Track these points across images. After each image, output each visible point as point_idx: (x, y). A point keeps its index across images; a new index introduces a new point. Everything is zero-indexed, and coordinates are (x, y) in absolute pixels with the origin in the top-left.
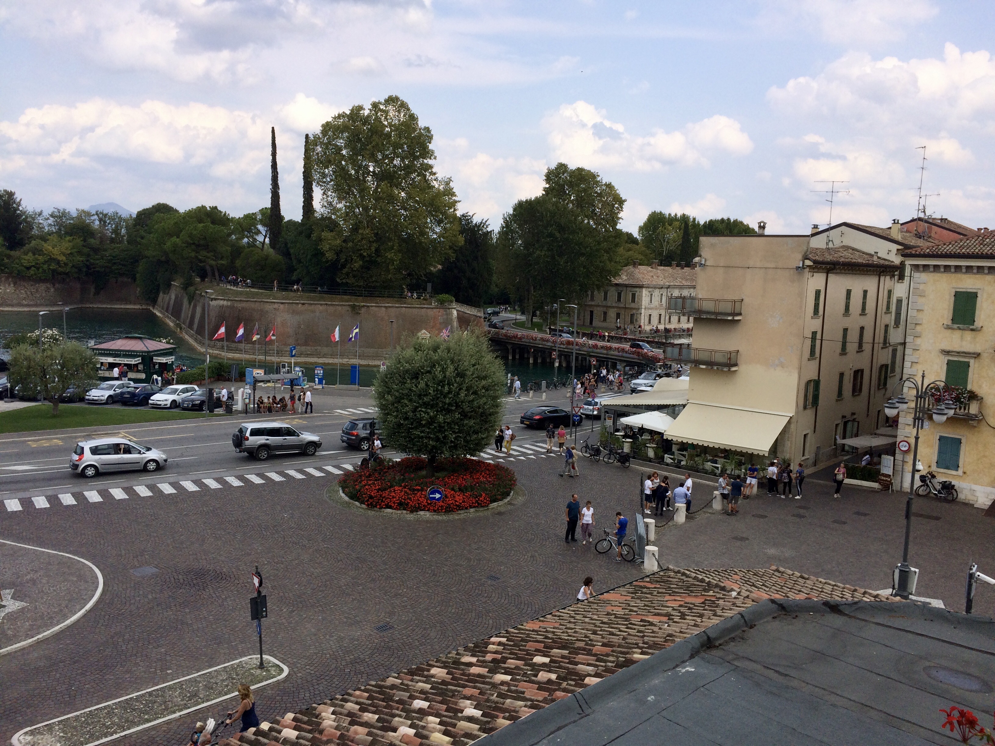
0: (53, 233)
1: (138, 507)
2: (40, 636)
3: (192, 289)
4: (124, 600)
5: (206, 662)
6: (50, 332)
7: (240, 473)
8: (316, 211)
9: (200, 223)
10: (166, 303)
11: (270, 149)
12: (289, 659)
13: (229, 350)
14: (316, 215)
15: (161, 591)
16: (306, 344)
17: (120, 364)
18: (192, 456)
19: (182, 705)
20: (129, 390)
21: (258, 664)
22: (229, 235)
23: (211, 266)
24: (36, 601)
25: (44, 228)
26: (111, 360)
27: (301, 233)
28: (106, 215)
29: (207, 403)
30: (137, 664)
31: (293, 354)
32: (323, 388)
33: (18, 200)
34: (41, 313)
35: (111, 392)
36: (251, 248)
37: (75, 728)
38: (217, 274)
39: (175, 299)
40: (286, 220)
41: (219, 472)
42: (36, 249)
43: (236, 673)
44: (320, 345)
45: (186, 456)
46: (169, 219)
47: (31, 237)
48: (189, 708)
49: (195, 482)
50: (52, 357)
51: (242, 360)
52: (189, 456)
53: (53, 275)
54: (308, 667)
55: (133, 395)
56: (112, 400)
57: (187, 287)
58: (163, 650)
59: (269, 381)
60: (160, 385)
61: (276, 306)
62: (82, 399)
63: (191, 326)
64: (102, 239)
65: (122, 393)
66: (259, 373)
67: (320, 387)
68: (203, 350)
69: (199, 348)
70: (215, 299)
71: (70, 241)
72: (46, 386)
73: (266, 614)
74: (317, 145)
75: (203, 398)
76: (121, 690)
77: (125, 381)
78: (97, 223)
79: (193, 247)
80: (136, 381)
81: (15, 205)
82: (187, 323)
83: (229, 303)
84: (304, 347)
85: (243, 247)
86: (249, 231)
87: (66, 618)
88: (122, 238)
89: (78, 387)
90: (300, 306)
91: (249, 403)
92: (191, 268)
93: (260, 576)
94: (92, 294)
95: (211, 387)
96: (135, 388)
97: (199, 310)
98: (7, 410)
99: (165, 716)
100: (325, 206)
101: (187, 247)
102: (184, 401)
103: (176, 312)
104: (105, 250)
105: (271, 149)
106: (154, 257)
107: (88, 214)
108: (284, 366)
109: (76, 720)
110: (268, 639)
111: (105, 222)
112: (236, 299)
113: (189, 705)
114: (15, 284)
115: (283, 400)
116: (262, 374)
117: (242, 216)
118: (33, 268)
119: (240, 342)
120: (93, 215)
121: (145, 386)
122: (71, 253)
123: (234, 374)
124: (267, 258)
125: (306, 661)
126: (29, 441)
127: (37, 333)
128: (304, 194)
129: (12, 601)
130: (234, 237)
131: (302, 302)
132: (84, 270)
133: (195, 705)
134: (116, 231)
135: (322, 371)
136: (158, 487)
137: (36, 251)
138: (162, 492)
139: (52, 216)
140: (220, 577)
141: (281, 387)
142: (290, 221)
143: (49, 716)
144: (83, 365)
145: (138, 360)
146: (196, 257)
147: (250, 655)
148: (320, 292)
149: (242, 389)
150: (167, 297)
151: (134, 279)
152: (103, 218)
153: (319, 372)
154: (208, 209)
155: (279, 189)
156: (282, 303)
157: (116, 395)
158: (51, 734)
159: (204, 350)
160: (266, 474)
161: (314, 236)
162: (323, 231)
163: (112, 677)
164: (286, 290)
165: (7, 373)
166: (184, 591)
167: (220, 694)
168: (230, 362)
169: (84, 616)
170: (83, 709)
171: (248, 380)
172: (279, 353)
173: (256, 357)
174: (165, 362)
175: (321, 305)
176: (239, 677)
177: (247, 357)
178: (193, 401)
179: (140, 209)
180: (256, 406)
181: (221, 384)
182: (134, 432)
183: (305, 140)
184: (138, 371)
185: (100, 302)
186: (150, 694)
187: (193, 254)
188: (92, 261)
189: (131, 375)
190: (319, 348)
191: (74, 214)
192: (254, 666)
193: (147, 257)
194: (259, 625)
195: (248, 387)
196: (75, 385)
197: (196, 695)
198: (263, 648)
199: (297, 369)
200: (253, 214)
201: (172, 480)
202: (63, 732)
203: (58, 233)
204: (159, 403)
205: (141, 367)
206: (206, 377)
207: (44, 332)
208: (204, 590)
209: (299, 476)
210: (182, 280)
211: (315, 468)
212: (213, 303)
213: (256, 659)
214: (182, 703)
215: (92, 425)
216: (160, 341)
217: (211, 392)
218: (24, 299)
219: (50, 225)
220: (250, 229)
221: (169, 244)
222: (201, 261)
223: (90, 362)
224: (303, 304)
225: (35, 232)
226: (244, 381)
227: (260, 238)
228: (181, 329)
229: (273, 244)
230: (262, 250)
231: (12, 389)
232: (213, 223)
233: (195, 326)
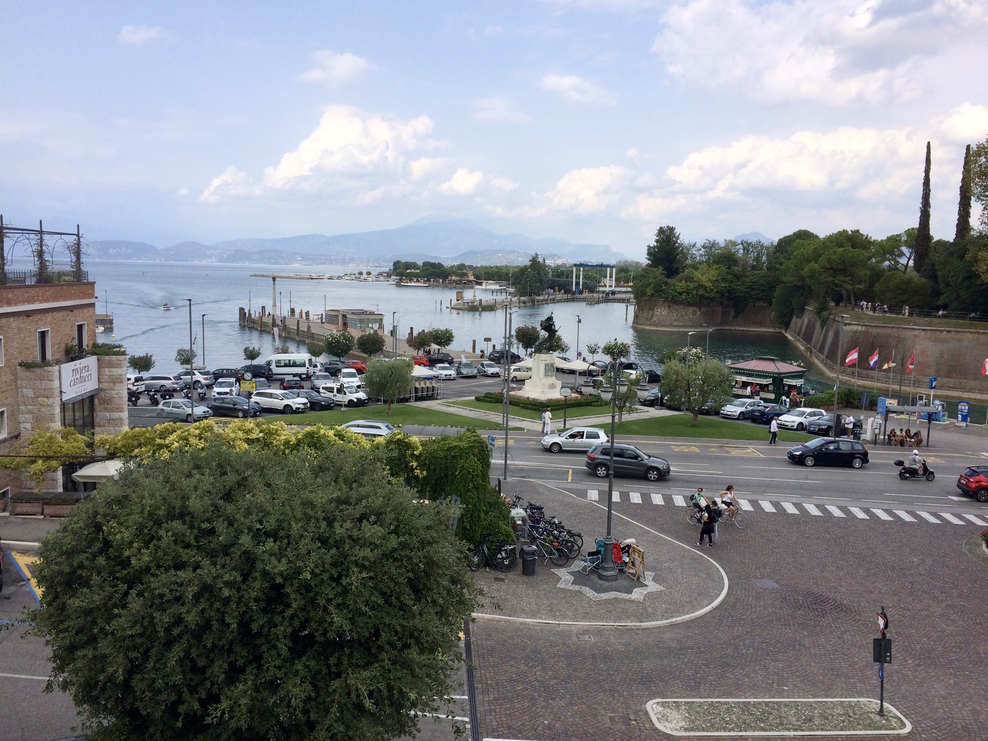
0: (703, 262)
1: (762, 520)
2: (674, 620)
3: (825, 313)
4: (746, 607)
5: (823, 690)
6: (694, 350)
7: (866, 505)
8: (973, 229)
9: (840, 247)
10: (799, 327)
11: (923, 166)
12: (913, 716)
13: (861, 377)
14: (972, 233)
15: (781, 608)
16: (948, 375)
17: (752, 384)
18: (817, 480)
19: (796, 726)
20: (759, 408)
21: (878, 710)
22: (870, 258)
23: (847, 291)
24: (672, 588)
25: (696, 258)
26: (744, 379)
27: (952, 254)
28: (749, 244)
29: (834, 429)
30: (754, 671)
31: (933, 385)
32: (967, 426)
33: (677, 234)
34: (690, 333)
35: (743, 409)
36: (893, 272)
37: (698, 713)
38: (853, 299)
39: (808, 323)
40: (935, 239)
41: (844, 501)
42: (688, 277)
43: (853, 711)
44: (966, 378)
45: (810, 479)
46: (809, 245)
47: (685, 267)
48: (803, 730)
49: (818, 506)
50: (696, 373)
51: (873, 389)
52: (813, 480)
53: (700, 300)
54: (934, 731)
55: (763, 414)
56: (744, 416)
57: (820, 312)
58: (780, 665)
59: (902, 413)
60: (788, 406)
61: (916, 333)
62: (717, 413)
63: (821, 351)
64: (744, 267)
65: (753, 411)
66: (892, 403)
67: (964, 424)
68: (832, 375)
69: (828, 373)
70: (849, 324)
71: (716, 269)
72: (689, 398)
73: (890, 660)
74: (980, 156)
75: (831, 424)
76: (741, 691)
77: (757, 399)
78: (741, 251)
79: (831, 272)
80: (766, 400)
81: (674, 239)
82: (818, 348)
83: (864, 329)
84: (946, 379)
85: (883, 271)
86: (892, 253)
87: (694, 609)
88: (763, 265)
89: (716, 401)
90: (944, 333)
91: (879, 434)
92: (827, 293)
93: (886, 617)
94: (731, 317)
95: (839, 413)
96: (765, 407)
97: (831, 334)
98: (657, 416)
99: (779, 731)
100: (985, 223)
101: (824, 272)
102: (811, 424)
103: (808, 337)
104: (746, 277)
105: (925, 165)
106: (790, 282)
107: (734, 244)
108: (921, 398)
109: (700, 706)
110: (890, 687)
111: (748, 250)
112: (872, 324)
113: (804, 728)
114: (669, 307)
115: (917, 434)
116: (896, 405)
117: (884, 238)
118: (684, 294)
119: (873, 369)
120: (739, 244)
121: (774, 406)
122: (717, 280)
123: (865, 401)
124: (909, 281)
125: (933, 724)
126: (672, 445)
127: (685, 350)
128: (960, 210)
129: (653, 583)
130: (874, 260)
131: (948, 329)
132: (727, 295)
133: (809, 730)
134: (757, 259)
135: (967, 407)
136: (781, 505)
137: (689, 279)
138: (785, 510)
139: (704, 247)
140: (839, 607)
141: (916, 421)
142: (939, 242)
143: (677, 695)
144: (721, 381)
145: (769, 381)
146: (833, 282)
147: (869, 697)
148: (971, 319)
149: (872, 419)
150: (799, 321)
151: (770, 304)
152: (747, 246)
153: (964, 407)
154: (850, 233)
155: (930, 207)
156: (924, 330)
157: (748, 412)
158: (678, 712)
159: (836, 375)
160: (895, 511)
161: (968, 257)
162: (980, 250)
163: (732, 677)
164: (929, 316)
165: (659, 384)
166: (803, 613)
167: (835, 728)
168: (861, 389)
169: (711, 612)
170: (706, 698)
171: (880, 410)
172: (917, 383)
173: (888, 386)
174: (794, 384)
175: (971, 333)
176: (857, 717)
177: (879, 385)
178: (819, 425)
179: (782, 237)
180: (887, 437)
181: (848, 411)
182: (762, 449)
183: (965, 151)
184: (769, 391)
185: (738, 325)
186: (767, 704)
187: (830, 279)
188: (734, 287)
189: (763, 395)
190: (965, 381)
191: (722, 244)
192: (873, 710)
193: (783, 282)
194: (882, 669)
195: (879, 416)
196: (713, 399)
197: (810, 720)
198: (884, 695)
199: (937, 402)
200: (897, 235)
201: (795, 500)
202: (688, 713)
203: (707, 262)
204: (786, 423)
205: (771, 388)
206: (835, 403)
207: (690, 351)
208: (823, 616)
209: (933, 520)
210: (816, 305)
211: (954, 515)
212: (847, 328)
213: (876, 704)
214: (797, 723)
215: (726, 438)
216: (791, 364)
217: (839, 418)
218: (675, 320)
219: (701, 255)
220: (893, 251)
221: (806, 269)
222: (837, 286)
223: (727, 380)
224: (949, 331)
225: (689, 262)
226: (876, 410)
227: (903, 261)
228: (811, 352)
229: (917, 267)
230: (905, 272)
231: (662, 398)
232: (853, 247)
233: (826, 351)
